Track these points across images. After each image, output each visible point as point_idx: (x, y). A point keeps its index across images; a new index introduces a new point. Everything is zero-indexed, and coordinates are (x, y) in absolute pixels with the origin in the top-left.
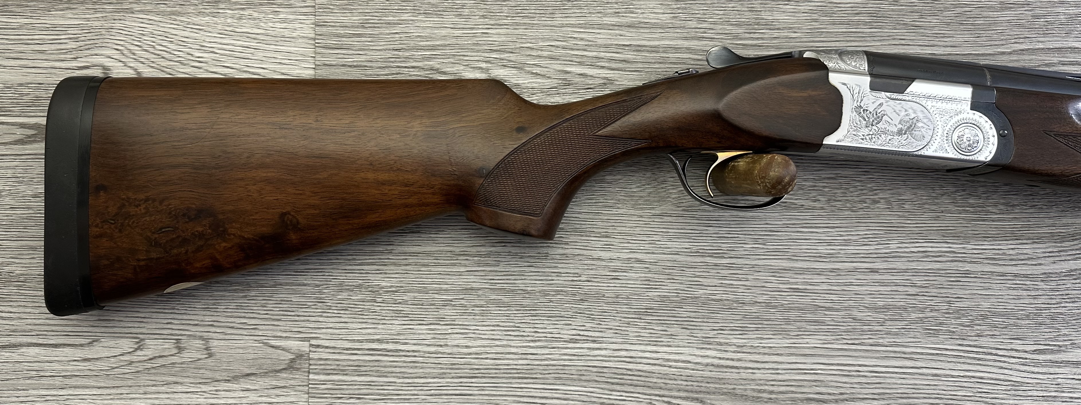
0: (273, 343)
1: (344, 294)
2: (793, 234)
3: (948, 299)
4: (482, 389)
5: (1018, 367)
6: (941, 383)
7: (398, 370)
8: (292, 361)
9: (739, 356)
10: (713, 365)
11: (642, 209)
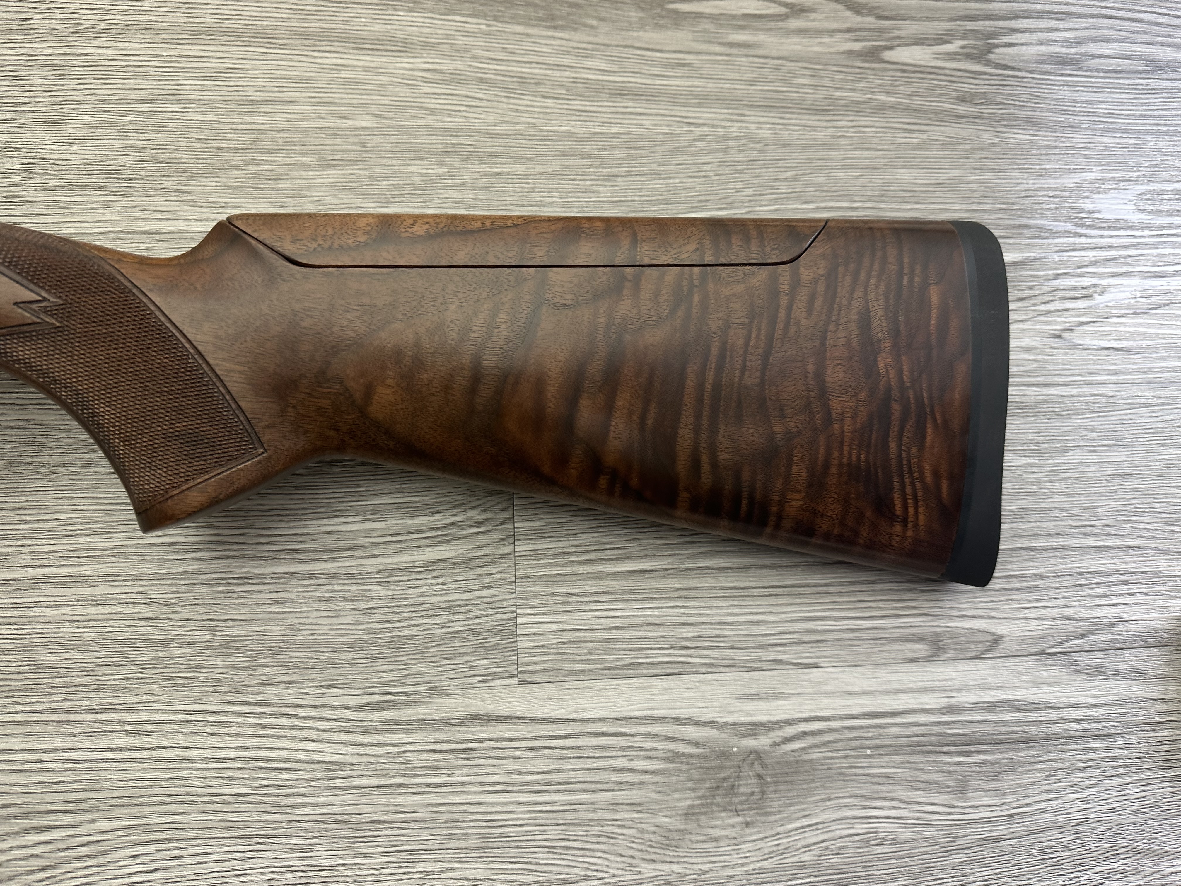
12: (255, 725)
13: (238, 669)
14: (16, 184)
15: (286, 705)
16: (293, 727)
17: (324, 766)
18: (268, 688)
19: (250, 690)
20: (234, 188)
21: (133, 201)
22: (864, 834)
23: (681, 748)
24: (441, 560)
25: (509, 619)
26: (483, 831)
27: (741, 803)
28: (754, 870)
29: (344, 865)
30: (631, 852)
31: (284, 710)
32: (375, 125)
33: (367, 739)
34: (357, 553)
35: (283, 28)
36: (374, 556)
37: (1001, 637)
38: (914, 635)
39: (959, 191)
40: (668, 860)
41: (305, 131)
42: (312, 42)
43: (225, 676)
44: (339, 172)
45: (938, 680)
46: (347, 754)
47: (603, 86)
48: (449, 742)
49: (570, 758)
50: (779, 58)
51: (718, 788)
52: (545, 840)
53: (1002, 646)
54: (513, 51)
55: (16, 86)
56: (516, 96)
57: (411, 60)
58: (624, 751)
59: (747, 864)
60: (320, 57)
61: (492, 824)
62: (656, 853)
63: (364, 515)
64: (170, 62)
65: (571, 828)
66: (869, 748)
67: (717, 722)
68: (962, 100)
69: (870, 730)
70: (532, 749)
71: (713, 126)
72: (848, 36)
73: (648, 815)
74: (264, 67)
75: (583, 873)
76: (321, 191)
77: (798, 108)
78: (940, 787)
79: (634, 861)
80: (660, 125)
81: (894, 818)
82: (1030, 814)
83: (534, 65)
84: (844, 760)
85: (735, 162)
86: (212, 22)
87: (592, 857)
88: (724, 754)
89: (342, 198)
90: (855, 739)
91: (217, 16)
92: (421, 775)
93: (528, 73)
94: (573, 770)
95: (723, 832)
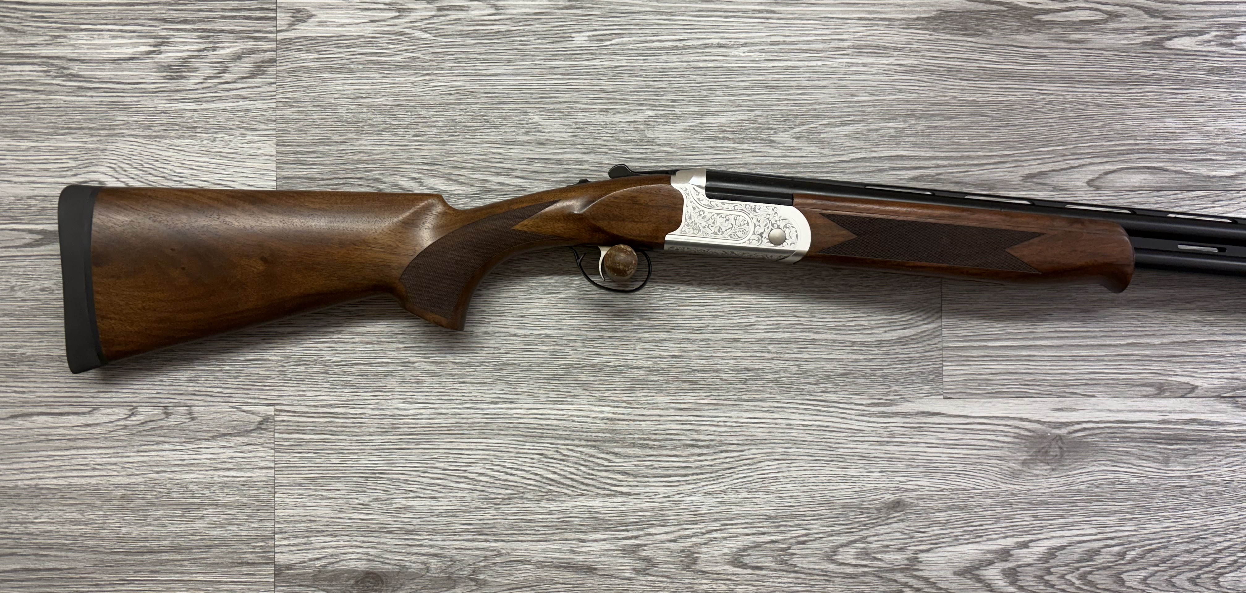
0: (245, 408)
1: (302, 367)
2: (671, 312)
3: (799, 363)
4: (418, 443)
5: (857, 418)
6: (793, 431)
7: (347, 429)
8: (261, 423)
9: (629, 411)
10: (607, 419)
11: (550, 293)
12: (820, 411)
13: (811, 384)
15: (834, 402)
16: (837, 412)
17: (852, 430)
18: (825, 393)
19: (817, 394)
22: (1112, 479)
23: (1022, 432)
25: (938, 367)
26: (926, 464)
27: (1050, 459)
28: (1055, 491)
29: (862, 475)
30: (996, 479)
31: (833, 404)
32: (870, 100)
33: (872, 419)
37: (1196, 387)
38: (1147, 383)
40: (1014, 483)
43: (805, 387)
45: (1158, 407)
46: (863, 426)
48: (911, 423)
49: (968, 433)
50: (1100, 49)
51: (1039, 452)
52: (955, 470)
53: (1196, 391)
54: (944, 51)
56: (945, 79)
57: (888, 59)
58: (994, 432)
59: (1051, 488)
61: (931, 461)
62: (1008, 480)
65: (967, 465)
66: (1117, 438)
67: (1041, 421)
70: (949, 428)
72: (1143, 32)
73: (1005, 462)
75: (972, 486)
77: (1108, 82)
78: (1155, 460)
79: (997, 483)
80: (1026, 95)
81: (1129, 472)
82: (1202, 476)
83: (956, 60)
84: (1104, 443)
85: (1068, 117)
88: (1043, 436)
90: (1111, 433)
92: (898, 437)
93: (953, 65)
94: (970, 439)
95: (1041, 473)
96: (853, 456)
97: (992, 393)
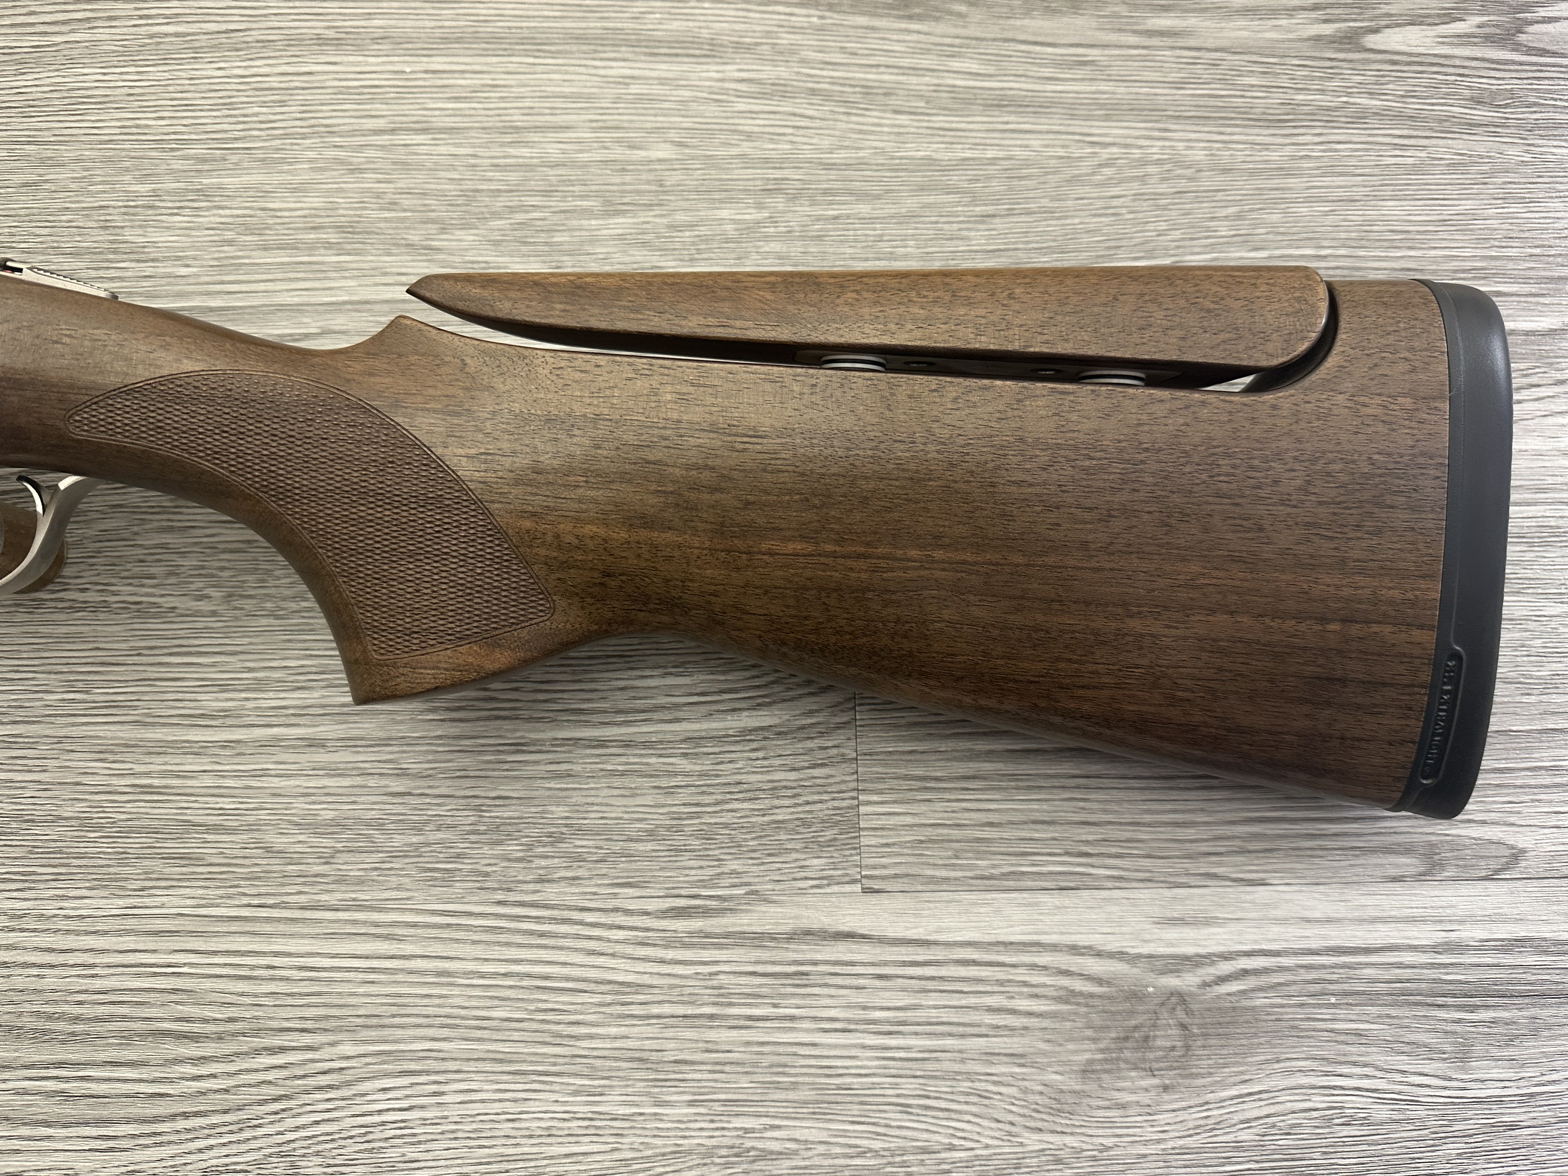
12: (531, 933)
13: (509, 860)
14: (230, 243)
15: (570, 908)
16: (578, 937)
17: (616, 987)
18: (547, 885)
19: (525, 887)
20: (496, 243)
21: (371, 261)
22: (1324, 1109)
23: (1078, 985)
24: (762, 728)
25: (849, 808)
26: (818, 1080)
27: (1157, 1060)
28: (1173, 1149)
29: (641, 1114)
30: (1010, 1118)
31: (567, 914)
32: (675, 157)
33: (670, 954)
34: (656, 716)
35: (555, 30)
36: (677, 720)
37: (1523, 851)
38: (1399, 844)
39: (1471, 230)
40: (1059, 1129)
41: (585, 165)
42: (592, 47)
43: (494, 869)
44: (630, 220)
45: (1432, 907)
46: (645, 973)
47: (975, 94)
48: (773, 963)
49: (930, 991)
50: (1216, 50)
51: (1126, 1039)
52: (898, 1096)
53: (1523, 864)
54: (854, 51)
55: (228, 116)
56: (859, 112)
57: (721, 68)
58: (1002, 985)
59: (1164, 1140)
60: (604, 68)
61: (829, 1072)
62: (1043, 1120)
63: (665, 667)
64: (416, 79)
65: (931, 1082)
66: (1333, 994)
67: (1127, 953)
68: (1478, 101)
69: (1335, 970)
70: (880, 977)
71: (1126, 146)
72: (1314, 15)
73: (1033, 1070)
74: (532, 83)
75: (947, 1141)
76: (607, 246)
77: (1244, 119)
78: (1431, 1052)
79: (1013, 1129)
80: (1053, 146)
81: (1367, 1090)
83: (882, 69)
84: (1298, 1010)
85: (1155, 194)
86: (467, 26)
87: (959, 1121)
88: (1135, 996)
89: (634, 255)
90: (1315, 982)
91: (472, 18)
92: (739, 1004)
93: (875, 81)
94: (936, 1007)
95: (1133, 1098)
96: (616, 1059)
97: (991, 877)
